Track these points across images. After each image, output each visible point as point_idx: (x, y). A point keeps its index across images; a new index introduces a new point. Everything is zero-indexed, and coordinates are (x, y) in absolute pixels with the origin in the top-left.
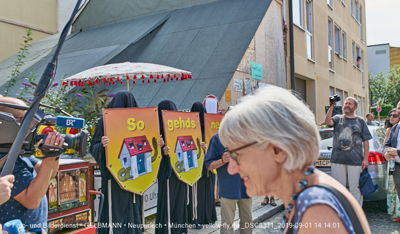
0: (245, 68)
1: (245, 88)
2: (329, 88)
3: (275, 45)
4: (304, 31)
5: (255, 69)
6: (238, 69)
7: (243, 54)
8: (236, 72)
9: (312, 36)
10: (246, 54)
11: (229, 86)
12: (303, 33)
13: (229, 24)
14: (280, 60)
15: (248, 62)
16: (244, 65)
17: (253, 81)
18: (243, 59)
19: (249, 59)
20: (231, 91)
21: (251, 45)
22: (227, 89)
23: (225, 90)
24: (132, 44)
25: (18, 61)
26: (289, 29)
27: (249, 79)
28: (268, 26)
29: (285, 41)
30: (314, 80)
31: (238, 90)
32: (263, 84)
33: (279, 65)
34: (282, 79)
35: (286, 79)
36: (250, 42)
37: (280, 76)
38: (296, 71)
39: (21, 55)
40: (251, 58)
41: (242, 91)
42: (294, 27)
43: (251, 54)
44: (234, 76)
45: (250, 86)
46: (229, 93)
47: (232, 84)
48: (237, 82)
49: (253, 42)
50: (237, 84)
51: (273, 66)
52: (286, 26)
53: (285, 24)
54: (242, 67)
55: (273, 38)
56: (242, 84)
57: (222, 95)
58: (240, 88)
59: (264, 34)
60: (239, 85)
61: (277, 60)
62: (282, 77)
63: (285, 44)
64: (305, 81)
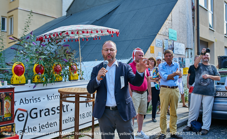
0: (165, 33)
1: (164, 45)
2: (224, 47)
3: (186, 19)
4: (207, 10)
5: (172, 33)
6: (159, 33)
7: (163, 23)
8: (158, 35)
9: (213, 13)
10: (165, 23)
11: (153, 43)
12: (206, 11)
13: (156, 6)
14: (190, 28)
15: (167, 29)
16: (164, 30)
17: (170, 41)
18: (163, 26)
19: (167, 27)
20: (154, 47)
21: (169, 18)
22: (151, 45)
23: (150, 46)
24: (97, 20)
25: (25, 29)
26: (196, 9)
27: (167, 40)
28: (181, 6)
29: (193, 16)
30: (214, 42)
31: (159, 46)
32: (177, 43)
33: (189, 31)
34: (190, 40)
35: (194, 41)
36: (168, 16)
37: (189, 38)
38: (200, 36)
39: (26, 26)
40: (169, 26)
41: (162, 47)
42: (200, 7)
43: (169, 23)
44: (156, 37)
45: (168, 44)
46: (153, 48)
47: (155, 42)
48: (158, 41)
49: (171, 16)
50: (159, 43)
51: (185, 32)
52: (194, 6)
53: (194, 5)
54: (162, 32)
55: (184, 14)
56: (162, 42)
57: (147, 49)
58: (161, 45)
59: (178, 11)
60: (160, 43)
61: (187, 28)
62: (190, 39)
63: (193, 18)
64: (207, 43)
